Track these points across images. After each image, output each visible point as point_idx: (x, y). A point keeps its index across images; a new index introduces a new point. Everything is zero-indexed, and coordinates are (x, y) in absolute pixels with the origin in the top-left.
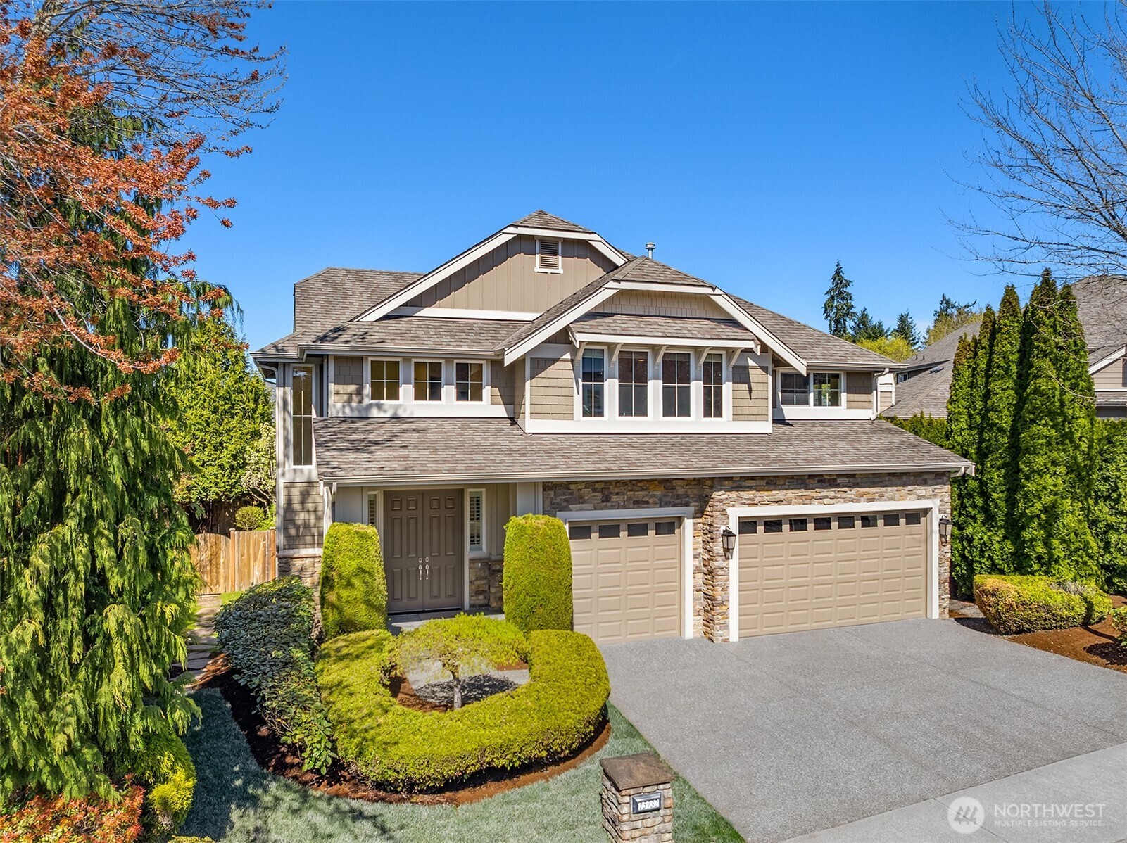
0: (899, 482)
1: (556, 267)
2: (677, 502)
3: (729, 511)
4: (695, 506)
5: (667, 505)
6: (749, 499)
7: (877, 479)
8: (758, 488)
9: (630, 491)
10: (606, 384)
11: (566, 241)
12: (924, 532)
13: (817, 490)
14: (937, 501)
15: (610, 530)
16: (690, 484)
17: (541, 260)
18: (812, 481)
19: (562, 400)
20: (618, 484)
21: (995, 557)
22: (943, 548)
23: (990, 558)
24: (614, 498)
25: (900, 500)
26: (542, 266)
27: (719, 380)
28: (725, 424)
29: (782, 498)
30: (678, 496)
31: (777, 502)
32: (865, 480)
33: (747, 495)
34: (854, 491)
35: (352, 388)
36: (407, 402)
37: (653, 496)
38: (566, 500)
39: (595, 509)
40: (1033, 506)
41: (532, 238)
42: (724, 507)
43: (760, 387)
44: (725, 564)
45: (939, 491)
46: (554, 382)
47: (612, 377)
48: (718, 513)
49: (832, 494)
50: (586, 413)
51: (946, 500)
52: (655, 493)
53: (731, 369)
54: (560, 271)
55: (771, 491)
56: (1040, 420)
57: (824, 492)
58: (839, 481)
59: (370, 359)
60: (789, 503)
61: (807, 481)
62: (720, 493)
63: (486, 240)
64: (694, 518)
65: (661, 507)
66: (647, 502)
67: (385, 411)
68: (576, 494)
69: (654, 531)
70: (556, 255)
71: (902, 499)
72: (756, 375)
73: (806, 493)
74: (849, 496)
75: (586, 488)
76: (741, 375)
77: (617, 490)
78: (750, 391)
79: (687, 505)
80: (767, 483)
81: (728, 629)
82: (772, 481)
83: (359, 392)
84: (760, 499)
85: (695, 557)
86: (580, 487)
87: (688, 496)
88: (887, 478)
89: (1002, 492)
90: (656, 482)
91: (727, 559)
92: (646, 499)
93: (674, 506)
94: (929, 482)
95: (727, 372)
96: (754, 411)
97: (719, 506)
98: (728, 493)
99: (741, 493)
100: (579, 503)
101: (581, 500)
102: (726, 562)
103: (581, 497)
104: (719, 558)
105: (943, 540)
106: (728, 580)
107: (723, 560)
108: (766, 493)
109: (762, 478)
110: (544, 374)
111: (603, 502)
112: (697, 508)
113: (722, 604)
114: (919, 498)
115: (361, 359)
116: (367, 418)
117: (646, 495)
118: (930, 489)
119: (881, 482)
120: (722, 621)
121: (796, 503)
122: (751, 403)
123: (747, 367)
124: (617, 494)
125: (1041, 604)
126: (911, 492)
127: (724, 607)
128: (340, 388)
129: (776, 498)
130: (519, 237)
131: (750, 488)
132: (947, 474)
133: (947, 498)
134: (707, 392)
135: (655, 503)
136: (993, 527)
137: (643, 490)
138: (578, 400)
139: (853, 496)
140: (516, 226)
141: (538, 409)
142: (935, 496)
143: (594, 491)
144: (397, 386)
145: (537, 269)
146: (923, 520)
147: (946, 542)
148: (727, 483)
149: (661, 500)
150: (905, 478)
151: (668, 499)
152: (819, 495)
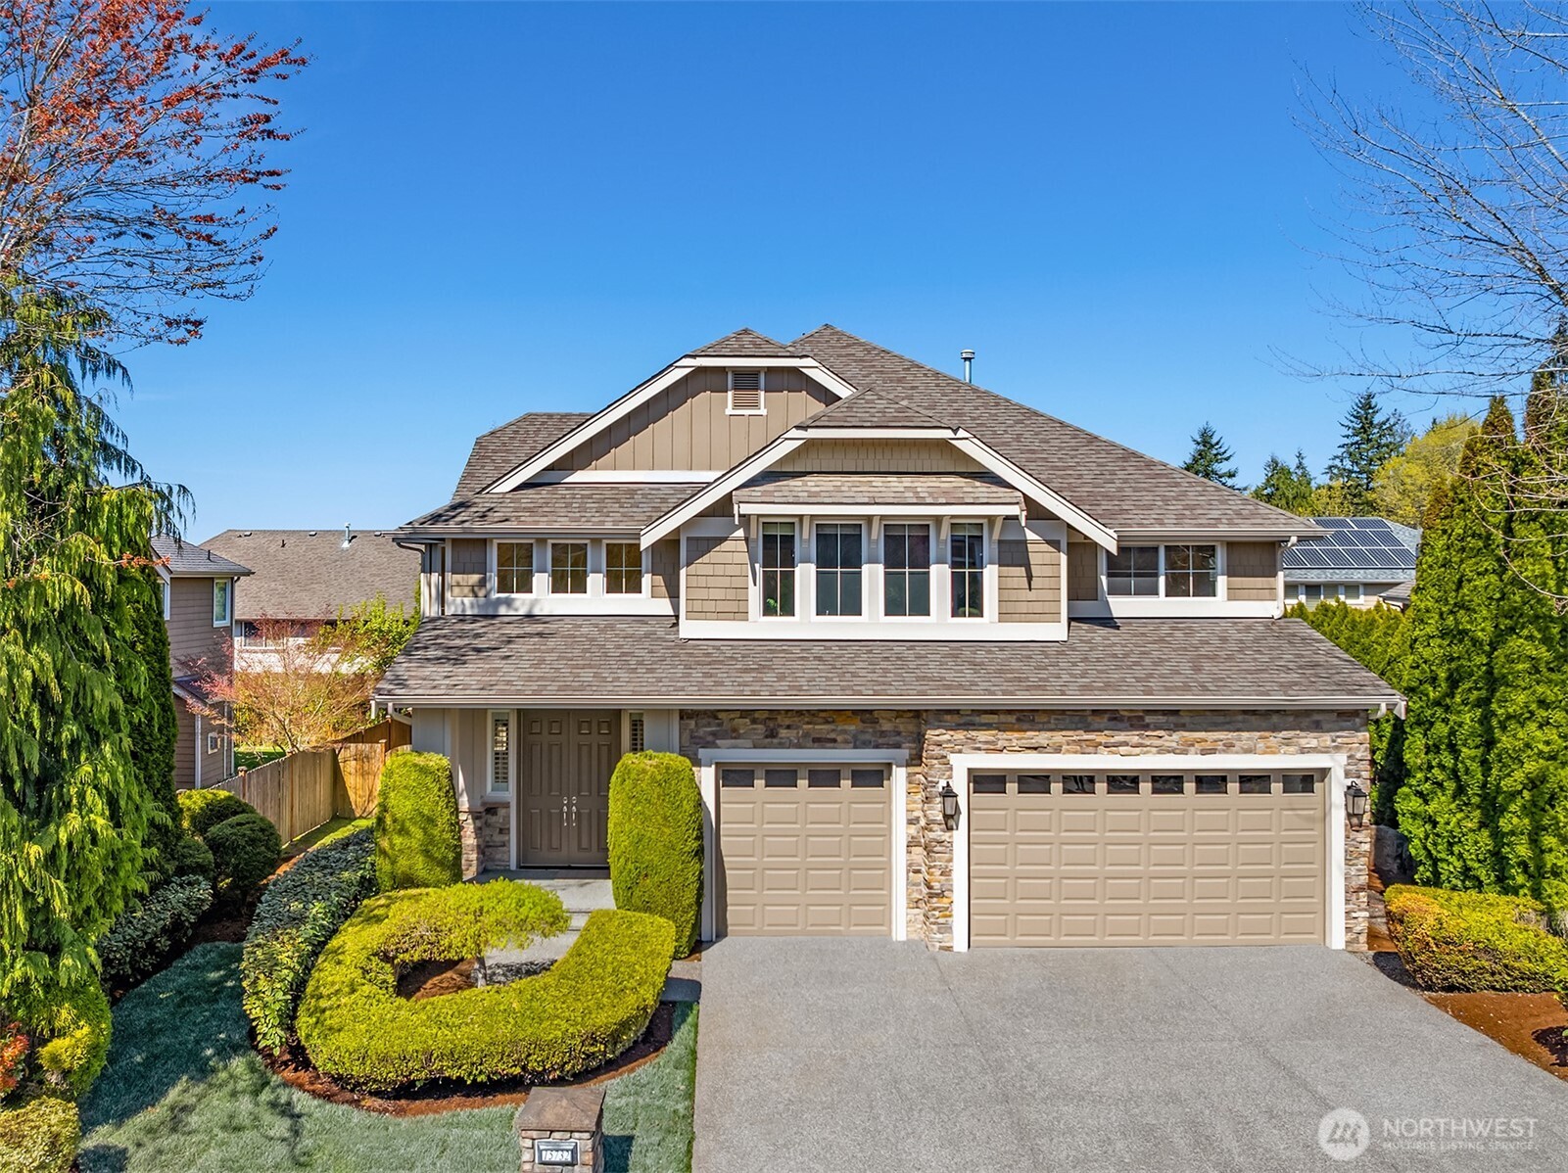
0: (1264, 725)
1: (756, 406)
2: (880, 741)
3: (953, 758)
4: (910, 748)
5: (865, 745)
6: (986, 743)
7: (1221, 719)
8: (1002, 727)
9: (808, 723)
10: (798, 570)
11: (770, 370)
12: (1320, 807)
13: (1106, 732)
14: (1342, 758)
15: (782, 777)
16: (902, 717)
17: (735, 398)
18: (1097, 719)
19: (731, 595)
20: (790, 714)
21: (1466, 855)
22: (1353, 835)
23: (1460, 856)
24: (783, 733)
25: (1265, 753)
26: (736, 406)
27: (977, 562)
28: (986, 626)
29: (1045, 743)
30: (883, 734)
31: (1035, 749)
32: (1197, 719)
33: (983, 736)
34: (1176, 736)
35: (475, 578)
36: (542, 597)
37: (845, 732)
38: (714, 734)
39: (755, 747)
40: (1509, 775)
41: (723, 370)
42: (944, 753)
43: (1048, 571)
44: (946, 836)
45: (1345, 740)
46: (719, 570)
47: (807, 561)
48: (936, 761)
49: (1135, 739)
50: (768, 611)
51: (1359, 755)
52: (846, 727)
53: (996, 546)
54: (763, 411)
55: (1025, 731)
56: (1523, 627)
57: (1120, 737)
58: (1148, 719)
59: (496, 542)
60: (1058, 750)
61: (1090, 719)
62: (937, 732)
63: (653, 377)
64: (907, 766)
65: (855, 747)
66: (834, 741)
67: (516, 610)
68: (727, 726)
69: (850, 782)
70: (757, 390)
71: (1269, 751)
72: (1039, 552)
73: (1086, 737)
74: (1167, 744)
75: (741, 717)
76: (1014, 554)
77: (787, 722)
78: (1030, 577)
79: (898, 746)
80: (1018, 720)
81: (951, 932)
82: (1026, 718)
83: (482, 583)
84: (1006, 744)
85: (910, 822)
86: (732, 716)
87: (899, 733)
88: (1240, 718)
89: (1477, 747)
90: (850, 714)
91: (950, 829)
92: (832, 736)
93: (877, 747)
94: (1325, 726)
95: (988, 549)
96: (1038, 607)
97: (937, 751)
98: (952, 733)
99: (974, 733)
100: (732, 738)
101: (734, 734)
102: (948, 834)
103: (735, 730)
104: (935, 827)
105: (1355, 821)
106: (950, 860)
107: (942, 830)
108: (1016, 735)
109: (1010, 712)
110: (705, 559)
111: (766, 737)
112: (914, 752)
113: (941, 895)
114: (1303, 751)
115: (483, 543)
116: (494, 616)
117: (833, 730)
118: (1326, 739)
119: (1228, 723)
120: (941, 920)
121: (1068, 751)
122: (1032, 596)
123: (1025, 542)
124: (788, 727)
125: (1481, 946)
126: (1287, 742)
127: (945, 900)
128: (458, 577)
129: (1034, 742)
130: (700, 371)
131: (988, 726)
132: (1362, 714)
133: (1363, 753)
134: (958, 580)
135: (846, 742)
136: (1466, 804)
137: (827, 722)
138: (755, 594)
139: (1174, 745)
140: (694, 357)
141: (697, 606)
142: (1337, 748)
143: (754, 721)
144: (529, 575)
145: (729, 411)
146: (1317, 786)
147: (1360, 825)
148: (948, 717)
149: (855, 737)
150: (1275, 719)
151: (867, 737)
152: (1112, 740)
